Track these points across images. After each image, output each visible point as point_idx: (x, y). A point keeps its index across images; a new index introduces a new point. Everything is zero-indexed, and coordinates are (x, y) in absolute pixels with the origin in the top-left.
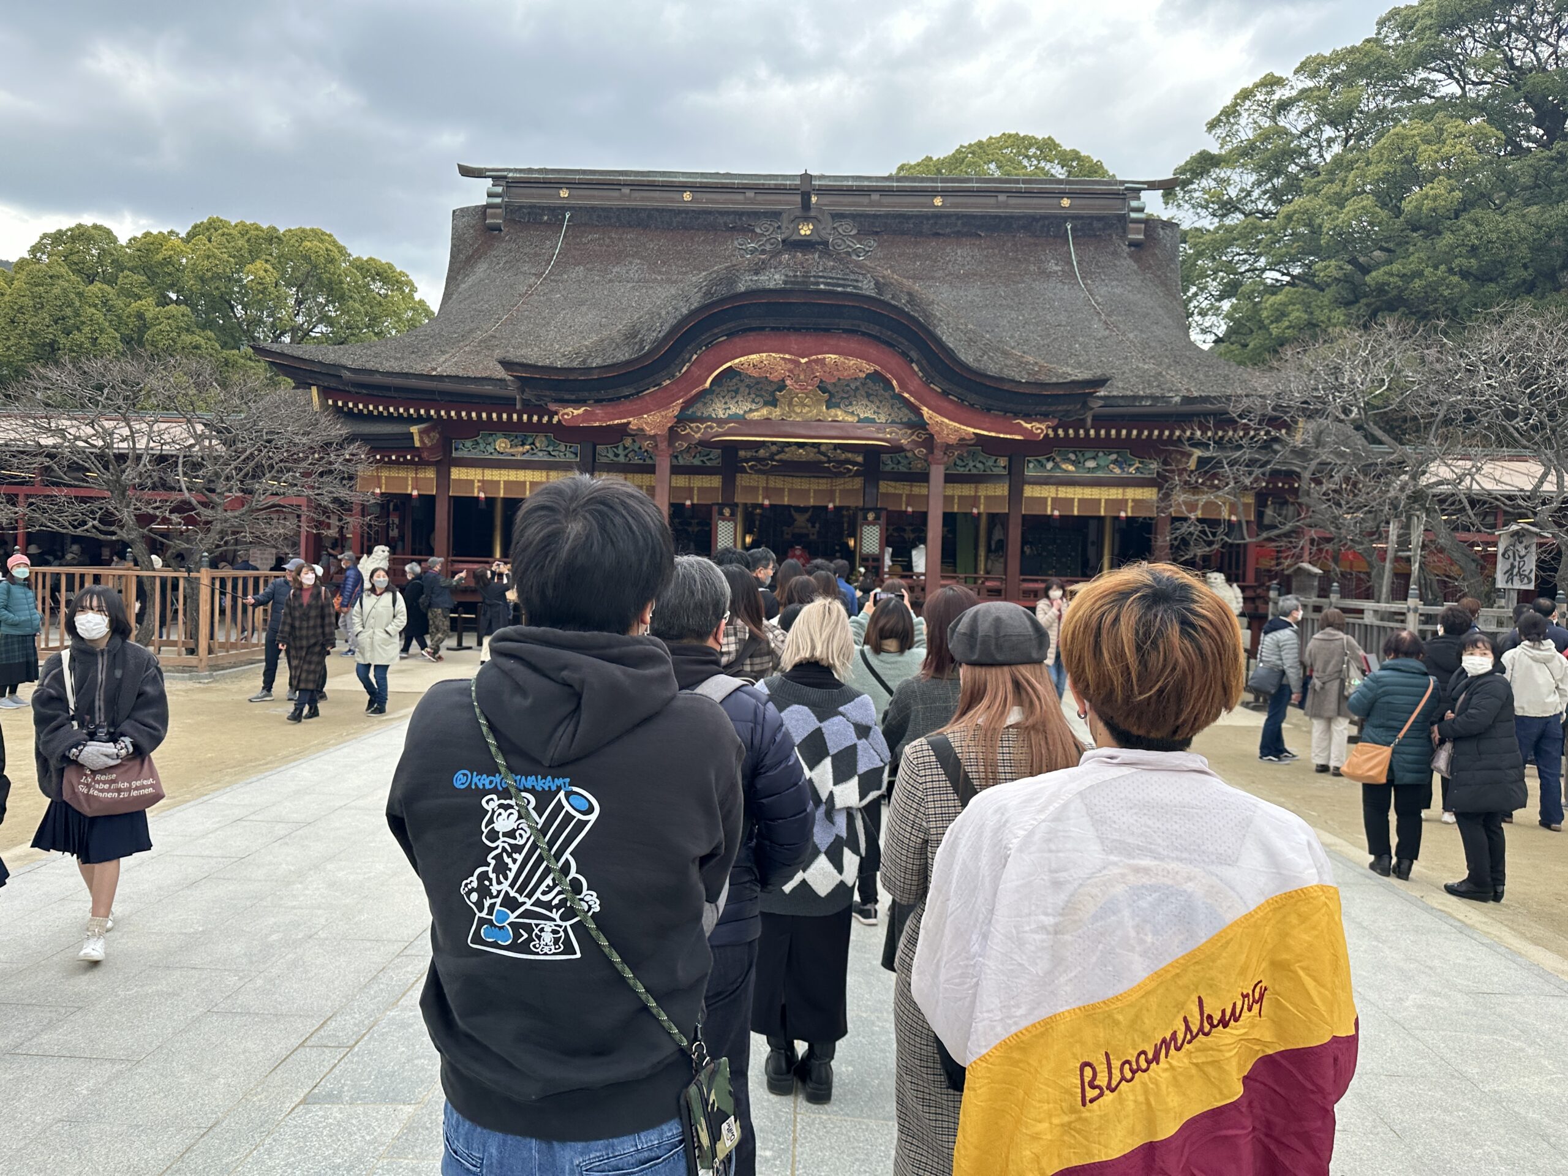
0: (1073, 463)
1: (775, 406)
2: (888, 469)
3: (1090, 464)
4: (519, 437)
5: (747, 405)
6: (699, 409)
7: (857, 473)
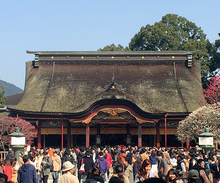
0: (169, 124)
3: (173, 124)
4: (55, 121)
5: (103, 116)
6: (95, 118)
7: (125, 127)
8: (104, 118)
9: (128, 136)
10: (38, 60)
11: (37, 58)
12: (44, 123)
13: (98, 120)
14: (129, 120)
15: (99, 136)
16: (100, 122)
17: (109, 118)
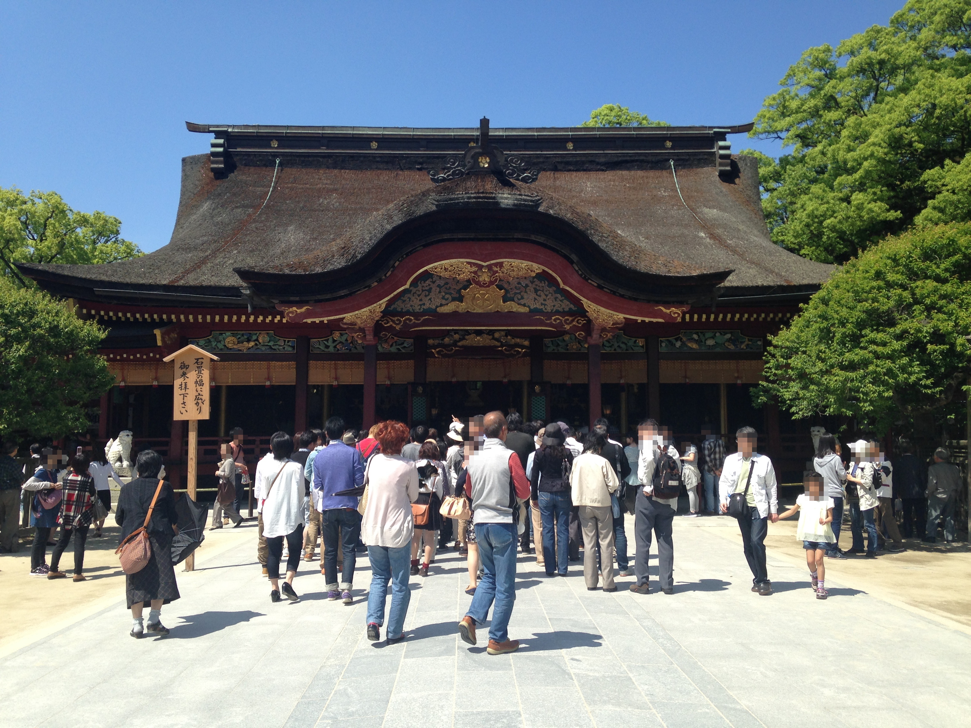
0: (696, 341)
1: (462, 302)
2: (550, 350)
3: (710, 342)
4: (245, 335)
5: (438, 301)
6: (399, 306)
7: (525, 355)
8: (444, 310)
9: (538, 389)
10: (221, 149)
11: (221, 141)
12: (201, 341)
13: (417, 315)
14: (549, 315)
15: (420, 389)
16: (426, 323)
17: (462, 307)
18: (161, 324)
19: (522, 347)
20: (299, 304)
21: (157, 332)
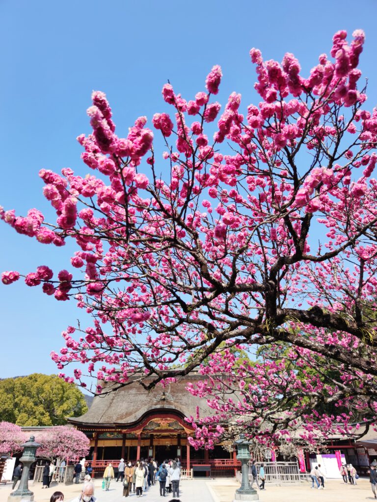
2: (182, 437)
4: (111, 433)
5: (155, 427)
6: (146, 428)
7: (176, 438)
8: (156, 429)
9: (179, 447)
12: (102, 435)
13: (150, 430)
14: (178, 430)
15: (151, 448)
16: (152, 432)
17: (159, 428)
18: (94, 431)
19: (176, 436)
20: (125, 429)
21: (94, 434)
